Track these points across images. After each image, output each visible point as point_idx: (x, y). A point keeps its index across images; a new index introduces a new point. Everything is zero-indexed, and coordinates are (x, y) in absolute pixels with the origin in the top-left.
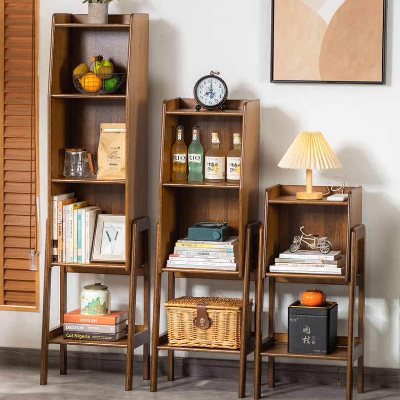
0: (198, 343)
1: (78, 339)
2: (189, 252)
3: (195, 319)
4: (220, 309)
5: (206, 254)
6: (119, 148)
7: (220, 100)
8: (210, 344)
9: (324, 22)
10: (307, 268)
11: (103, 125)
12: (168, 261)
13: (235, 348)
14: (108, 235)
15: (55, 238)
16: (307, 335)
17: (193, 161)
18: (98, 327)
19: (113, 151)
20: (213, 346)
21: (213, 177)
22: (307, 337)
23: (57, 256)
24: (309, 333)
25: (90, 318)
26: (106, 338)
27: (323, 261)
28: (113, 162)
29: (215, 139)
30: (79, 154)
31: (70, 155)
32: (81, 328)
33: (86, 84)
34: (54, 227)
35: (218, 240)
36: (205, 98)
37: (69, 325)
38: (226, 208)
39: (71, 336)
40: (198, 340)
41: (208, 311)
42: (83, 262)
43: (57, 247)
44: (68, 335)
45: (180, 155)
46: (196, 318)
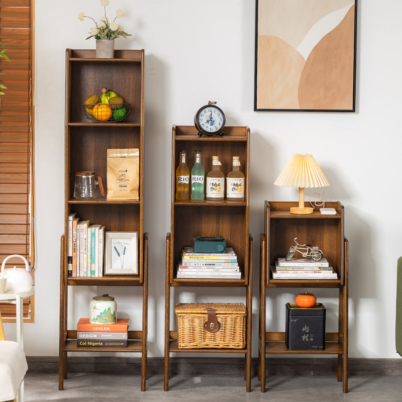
0: (207, 345)
1: (91, 346)
2: (196, 264)
3: (205, 324)
4: (229, 314)
5: (213, 265)
6: (126, 171)
7: (219, 127)
8: (218, 345)
9: (303, 58)
10: (306, 274)
11: (109, 151)
12: (178, 273)
13: (241, 347)
14: (117, 250)
15: (70, 255)
16: (306, 333)
17: (198, 182)
18: (110, 334)
19: (121, 173)
20: (221, 346)
21: (216, 196)
22: (306, 335)
23: (71, 271)
24: (308, 331)
25: (103, 326)
26: (118, 344)
27: (319, 268)
28: (123, 184)
29: (216, 162)
30: (89, 178)
31: (81, 178)
32: (94, 336)
33: (100, 114)
34: (69, 245)
35: (222, 252)
36: (206, 125)
37: (82, 334)
38: (218, 223)
39: (84, 344)
40: (207, 342)
41: (217, 316)
42: (97, 276)
43: (72, 263)
44: (82, 343)
45: (185, 177)
46: (206, 322)
